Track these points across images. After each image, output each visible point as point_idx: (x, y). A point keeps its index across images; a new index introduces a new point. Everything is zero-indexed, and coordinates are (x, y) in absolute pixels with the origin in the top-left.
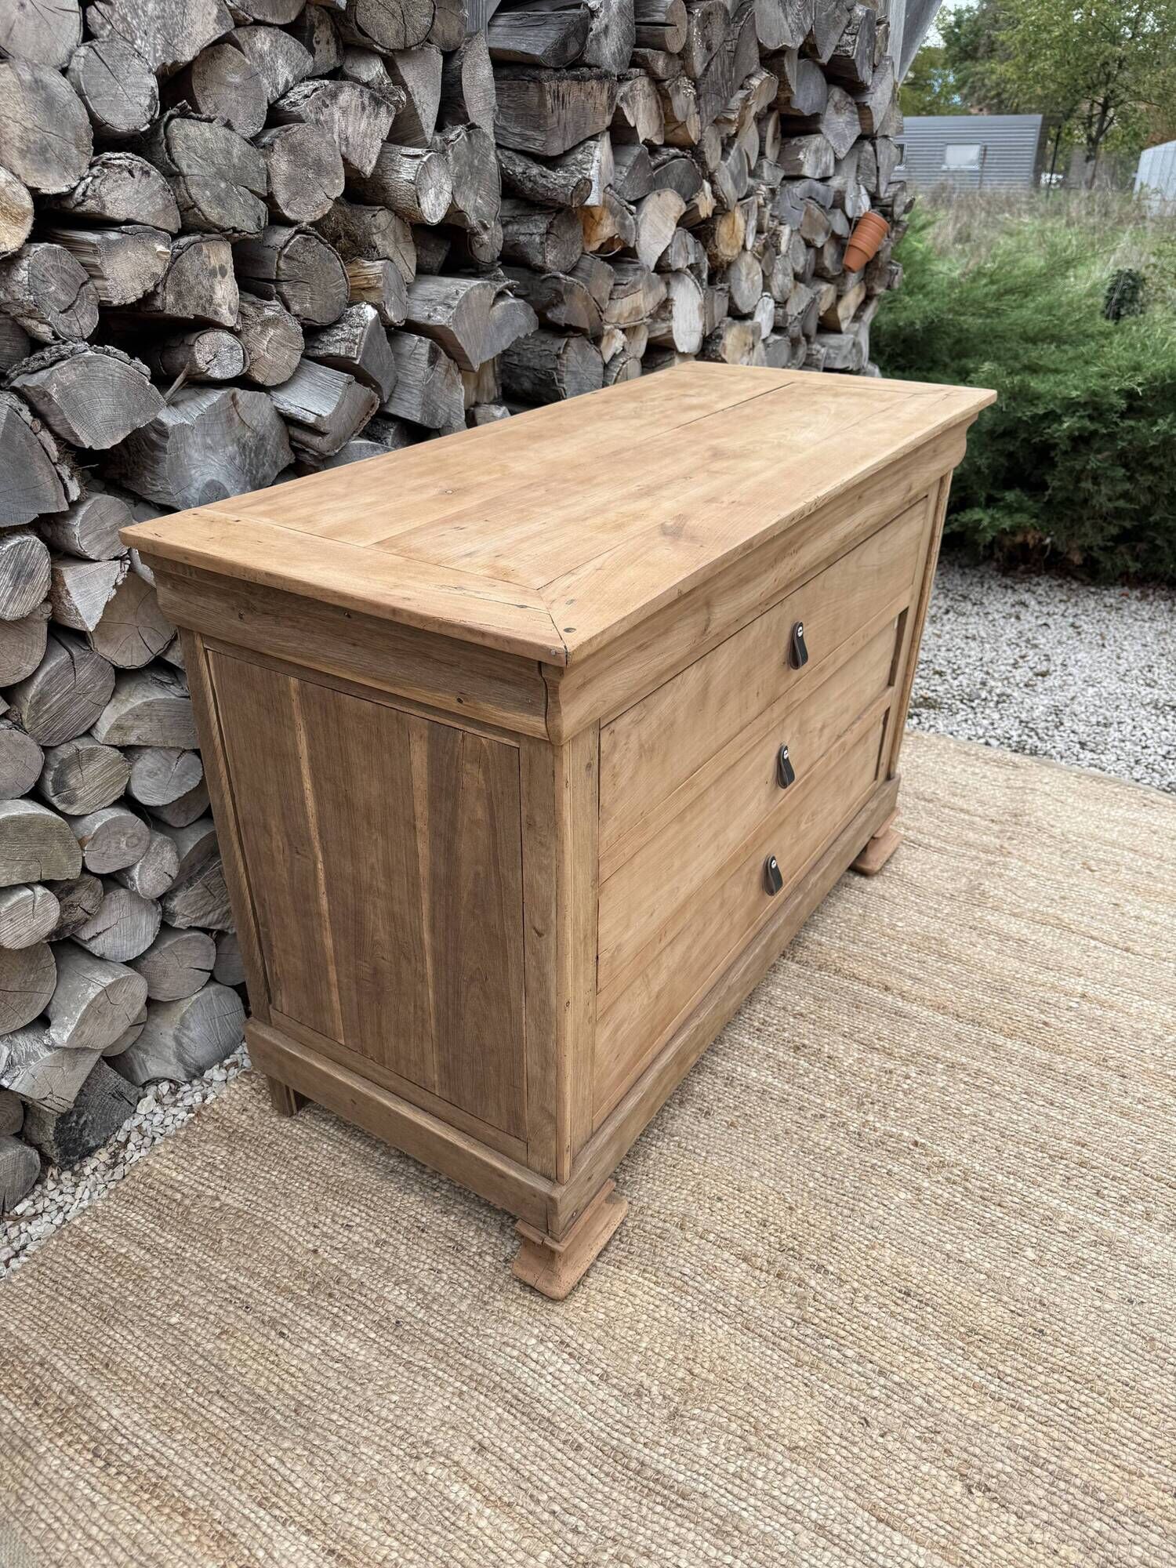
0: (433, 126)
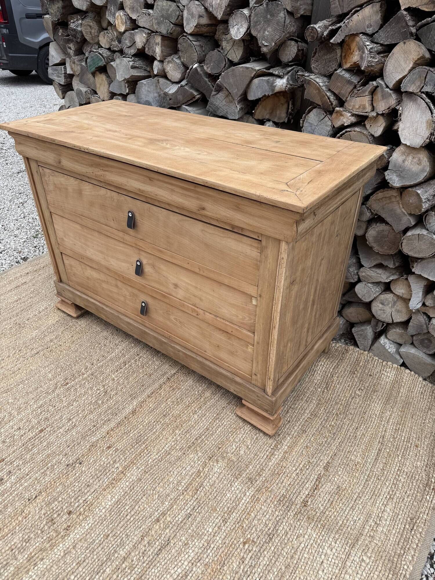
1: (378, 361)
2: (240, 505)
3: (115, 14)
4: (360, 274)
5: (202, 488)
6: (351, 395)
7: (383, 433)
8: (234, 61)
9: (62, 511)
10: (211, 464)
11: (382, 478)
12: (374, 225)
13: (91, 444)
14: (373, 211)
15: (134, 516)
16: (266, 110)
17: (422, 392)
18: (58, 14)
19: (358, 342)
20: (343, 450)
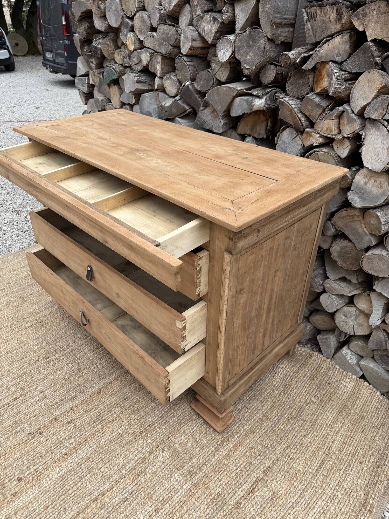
0: (240, 28)
1: (339, 370)
2: (175, 497)
3: (127, 35)
4: (325, 285)
5: (143, 474)
6: (306, 401)
7: (330, 444)
8: (221, 80)
9: (13, 477)
10: (157, 452)
11: (320, 491)
12: (338, 241)
13: (54, 417)
14: (337, 227)
15: (76, 492)
16: (247, 126)
17: (378, 407)
18: (84, 33)
19: (322, 349)
20: (286, 456)
